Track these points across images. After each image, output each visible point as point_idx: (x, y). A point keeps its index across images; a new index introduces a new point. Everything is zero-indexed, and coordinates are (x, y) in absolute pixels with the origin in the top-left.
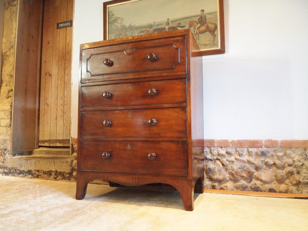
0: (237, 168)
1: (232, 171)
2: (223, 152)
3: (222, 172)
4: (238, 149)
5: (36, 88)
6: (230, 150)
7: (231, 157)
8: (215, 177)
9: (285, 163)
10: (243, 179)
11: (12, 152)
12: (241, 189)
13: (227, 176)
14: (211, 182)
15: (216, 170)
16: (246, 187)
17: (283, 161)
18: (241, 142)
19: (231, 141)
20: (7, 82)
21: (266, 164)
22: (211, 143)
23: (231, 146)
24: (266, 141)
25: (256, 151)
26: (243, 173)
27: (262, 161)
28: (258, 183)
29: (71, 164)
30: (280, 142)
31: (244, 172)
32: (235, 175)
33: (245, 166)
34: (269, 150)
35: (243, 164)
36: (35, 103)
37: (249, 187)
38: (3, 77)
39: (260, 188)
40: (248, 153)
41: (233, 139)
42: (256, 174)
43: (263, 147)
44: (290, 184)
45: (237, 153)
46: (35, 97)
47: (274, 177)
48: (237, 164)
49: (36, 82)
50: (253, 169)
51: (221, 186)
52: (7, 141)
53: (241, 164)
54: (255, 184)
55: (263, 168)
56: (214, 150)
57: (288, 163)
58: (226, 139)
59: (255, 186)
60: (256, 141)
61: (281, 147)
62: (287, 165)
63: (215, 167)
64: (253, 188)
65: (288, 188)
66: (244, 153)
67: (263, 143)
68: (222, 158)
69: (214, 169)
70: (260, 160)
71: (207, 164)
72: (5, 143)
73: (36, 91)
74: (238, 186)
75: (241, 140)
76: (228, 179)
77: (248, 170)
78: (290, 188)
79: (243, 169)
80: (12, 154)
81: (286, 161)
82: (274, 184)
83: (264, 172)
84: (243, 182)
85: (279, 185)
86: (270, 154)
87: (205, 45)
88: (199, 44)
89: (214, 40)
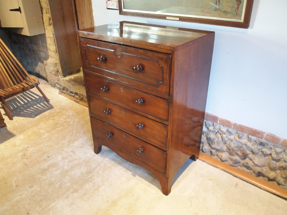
0: (234, 146)
1: (229, 147)
2: (224, 129)
3: (220, 144)
4: (239, 132)
5: (72, 11)
6: (230, 130)
7: (231, 135)
8: (213, 146)
9: (282, 158)
10: (237, 155)
11: (63, 74)
12: (234, 162)
13: (225, 148)
14: (209, 147)
15: (215, 141)
16: (239, 162)
17: (280, 155)
18: (243, 127)
19: (233, 124)
20: (46, 10)
21: (263, 152)
22: (215, 119)
23: (233, 127)
24: (268, 135)
25: (255, 139)
26: (238, 151)
27: (259, 149)
28: (250, 163)
30: (282, 141)
31: (240, 151)
32: (231, 151)
33: (242, 147)
34: (269, 143)
35: (240, 145)
36: (74, 27)
37: (241, 163)
38: (42, 4)
39: (251, 168)
40: (247, 138)
41: (236, 122)
42: (251, 156)
43: (263, 139)
44: (280, 175)
45: (238, 134)
46: (74, 20)
47: (267, 164)
48: (234, 143)
49: (71, 5)
50: (249, 151)
51: (217, 153)
52: (58, 64)
53: (238, 144)
54: (248, 163)
55: (259, 154)
56: (216, 125)
57: (284, 159)
58: (229, 120)
59: (247, 164)
60: (258, 131)
61: (281, 145)
62: (282, 160)
63: (215, 138)
64: (244, 165)
65: (276, 177)
66: (243, 137)
67: (264, 136)
68: (223, 134)
69: (213, 139)
70: (257, 147)
71: (209, 133)
72: (56, 66)
73: (73, 14)
74: (232, 159)
75: (244, 126)
76: (225, 150)
77: (243, 151)
78: (279, 177)
79: (239, 148)
80: (63, 76)
81: (283, 157)
82: (266, 168)
83: (258, 158)
84: (236, 158)
85: (270, 171)
86: (269, 146)
87: (225, 12)
88: (219, 10)
89: (238, 8)
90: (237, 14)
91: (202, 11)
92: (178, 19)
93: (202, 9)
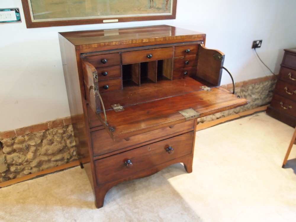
29: (5, 162)
87: (159, 9)
88: (153, 7)
89: (167, 4)
90: (166, 8)
91: (139, 10)
92: (117, 20)
93: (139, 8)
